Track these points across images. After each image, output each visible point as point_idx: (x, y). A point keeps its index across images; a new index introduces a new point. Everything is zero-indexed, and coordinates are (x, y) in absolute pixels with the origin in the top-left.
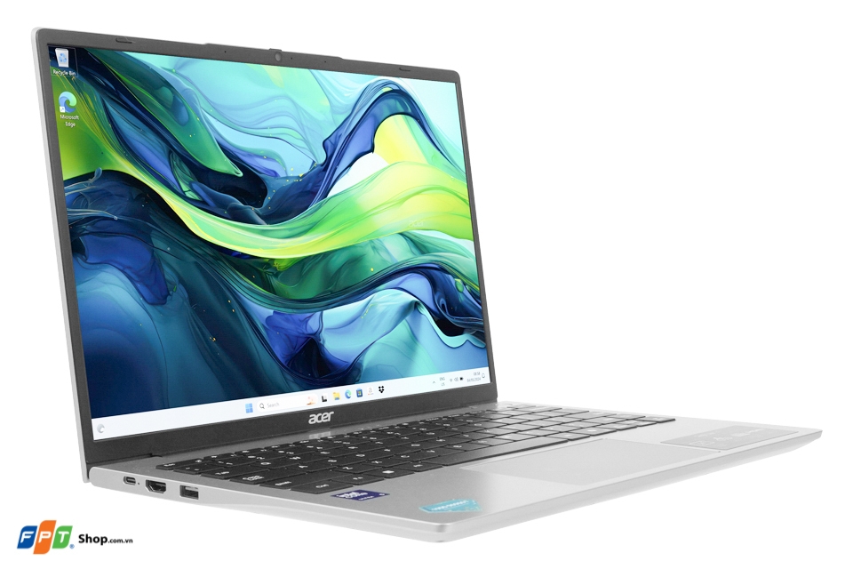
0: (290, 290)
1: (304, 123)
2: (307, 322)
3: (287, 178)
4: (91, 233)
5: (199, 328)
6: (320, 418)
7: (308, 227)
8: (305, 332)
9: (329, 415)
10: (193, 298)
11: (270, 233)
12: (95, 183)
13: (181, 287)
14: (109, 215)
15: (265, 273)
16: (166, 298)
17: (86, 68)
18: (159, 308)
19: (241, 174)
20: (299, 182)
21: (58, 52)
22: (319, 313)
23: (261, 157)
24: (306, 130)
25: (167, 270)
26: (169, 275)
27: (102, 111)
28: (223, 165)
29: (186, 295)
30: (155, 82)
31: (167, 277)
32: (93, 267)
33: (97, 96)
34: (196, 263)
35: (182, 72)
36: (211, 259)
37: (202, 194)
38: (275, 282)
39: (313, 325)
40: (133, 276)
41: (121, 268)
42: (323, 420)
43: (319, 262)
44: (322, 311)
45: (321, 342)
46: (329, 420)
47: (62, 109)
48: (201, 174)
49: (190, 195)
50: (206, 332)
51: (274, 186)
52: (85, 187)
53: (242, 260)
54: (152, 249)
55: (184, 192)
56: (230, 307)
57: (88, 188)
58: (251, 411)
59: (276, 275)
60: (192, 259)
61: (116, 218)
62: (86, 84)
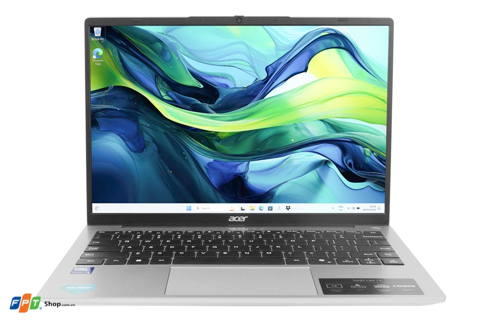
0: (228, 149)
1: (253, 57)
2: (237, 167)
3: (235, 88)
4: (103, 116)
5: (162, 165)
6: (237, 219)
7: (246, 115)
8: (235, 172)
9: (244, 218)
10: (161, 150)
11: (218, 118)
12: (108, 92)
13: (154, 144)
14: (115, 108)
15: (211, 139)
16: (143, 149)
17: (110, 36)
18: (138, 154)
19: (202, 86)
20: (244, 90)
21: (95, 29)
22: (247, 163)
23: (218, 77)
24: (254, 61)
25: (146, 135)
26: (147, 138)
27: (117, 57)
28: (191, 82)
29: (156, 148)
30: (152, 40)
31: (145, 139)
32: (102, 132)
33: (115, 49)
34: (165, 132)
35: (170, 34)
36: (175, 131)
37: (174, 97)
38: (217, 144)
39: (241, 168)
40: (125, 138)
41: (118, 133)
42: (239, 220)
43: (252, 134)
44: (249, 162)
45: (246, 178)
46: (244, 220)
47: (94, 57)
48: (174, 86)
49: (166, 98)
50: (166, 167)
51: (224, 93)
52: (102, 94)
53: (196, 133)
54: (138, 125)
55: (162, 96)
56: (184, 156)
57: (104, 95)
58: (190, 210)
59: (219, 140)
60: (163, 131)
61: (118, 109)
62: (109, 44)
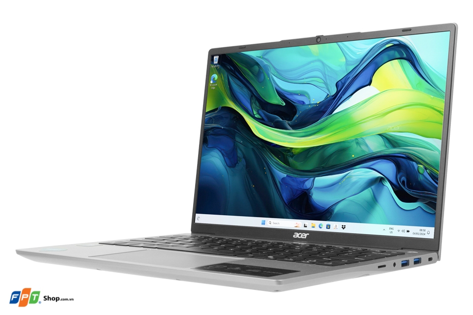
0: (299, 165)
1: (327, 73)
2: (304, 183)
3: (310, 104)
4: (212, 134)
5: (248, 180)
6: (300, 236)
7: (317, 131)
8: (302, 188)
9: (306, 235)
10: (248, 165)
11: (295, 135)
12: (217, 113)
13: (244, 160)
14: (220, 126)
15: (287, 155)
16: (236, 164)
17: (224, 63)
18: (232, 169)
19: (285, 104)
20: (317, 106)
21: (215, 57)
22: (312, 179)
23: (297, 94)
24: (327, 77)
25: (239, 151)
26: (239, 154)
27: (227, 81)
28: (276, 100)
29: (245, 164)
30: (252, 64)
31: (238, 155)
32: (209, 149)
33: (226, 74)
34: (253, 149)
35: (265, 57)
36: (260, 147)
37: (263, 115)
38: (291, 160)
39: (308, 184)
40: (224, 154)
41: (220, 150)
42: (301, 237)
43: (318, 151)
44: (315, 177)
45: (311, 194)
46: (305, 238)
47: (211, 82)
48: (264, 105)
49: (257, 116)
50: (251, 182)
51: (301, 109)
52: (213, 115)
54: (235, 141)
55: (254, 115)
56: (264, 171)
57: (214, 115)
58: (264, 224)
59: (292, 156)
60: (252, 147)
61: (223, 128)
62: (223, 70)
